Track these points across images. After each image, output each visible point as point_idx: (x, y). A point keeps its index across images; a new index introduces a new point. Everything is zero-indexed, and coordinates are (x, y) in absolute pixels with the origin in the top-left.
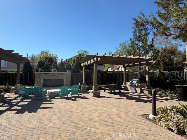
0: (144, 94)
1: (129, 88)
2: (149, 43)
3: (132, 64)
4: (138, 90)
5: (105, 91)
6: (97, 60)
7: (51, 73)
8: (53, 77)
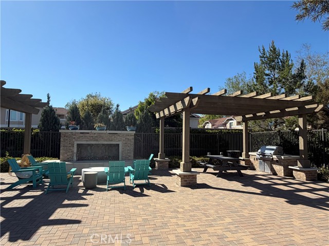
0: (294, 178)
1: (256, 164)
2: (294, 71)
3: (264, 113)
4: (279, 169)
5: (205, 172)
6: (191, 103)
7: (93, 131)
8: (97, 140)
